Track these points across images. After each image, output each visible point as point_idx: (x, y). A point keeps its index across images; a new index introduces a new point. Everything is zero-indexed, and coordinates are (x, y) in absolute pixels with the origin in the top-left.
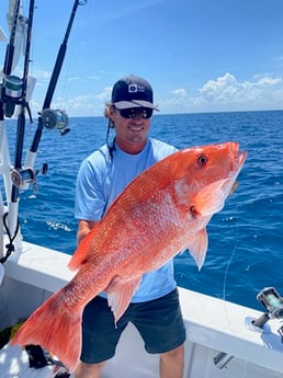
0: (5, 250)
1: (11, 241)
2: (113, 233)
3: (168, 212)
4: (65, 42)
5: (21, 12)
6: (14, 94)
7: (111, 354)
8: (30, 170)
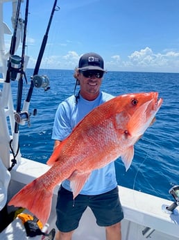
0: (11, 163)
1: (15, 157)
2: (75, 144)
3: (110, 133)
4: (47, 33)
5: (20, 17)
6: (16, 66)
7: (76, 226)
8: (26, 113)
